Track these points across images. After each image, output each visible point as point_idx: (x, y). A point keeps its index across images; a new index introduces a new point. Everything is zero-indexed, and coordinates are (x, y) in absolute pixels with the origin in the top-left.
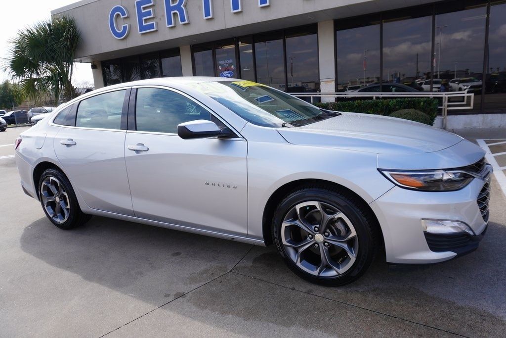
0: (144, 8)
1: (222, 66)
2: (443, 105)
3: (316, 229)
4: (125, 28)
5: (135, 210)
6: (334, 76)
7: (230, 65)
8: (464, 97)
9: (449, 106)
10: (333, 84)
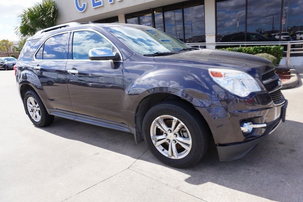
2: (288, 50)
4: (84, 5)
6: (214, 32)
10: (214, 37)
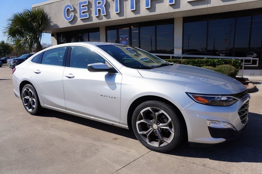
0: (83, 6)
1: (122, 38)
2: (243, 64)
3: (153, 122)
4: (72, 16)
5: (66, 107)
6: (181, 46)
7: (126, 38)
8: (250, 60)
9: (245, 64)
10: (181, 50)
